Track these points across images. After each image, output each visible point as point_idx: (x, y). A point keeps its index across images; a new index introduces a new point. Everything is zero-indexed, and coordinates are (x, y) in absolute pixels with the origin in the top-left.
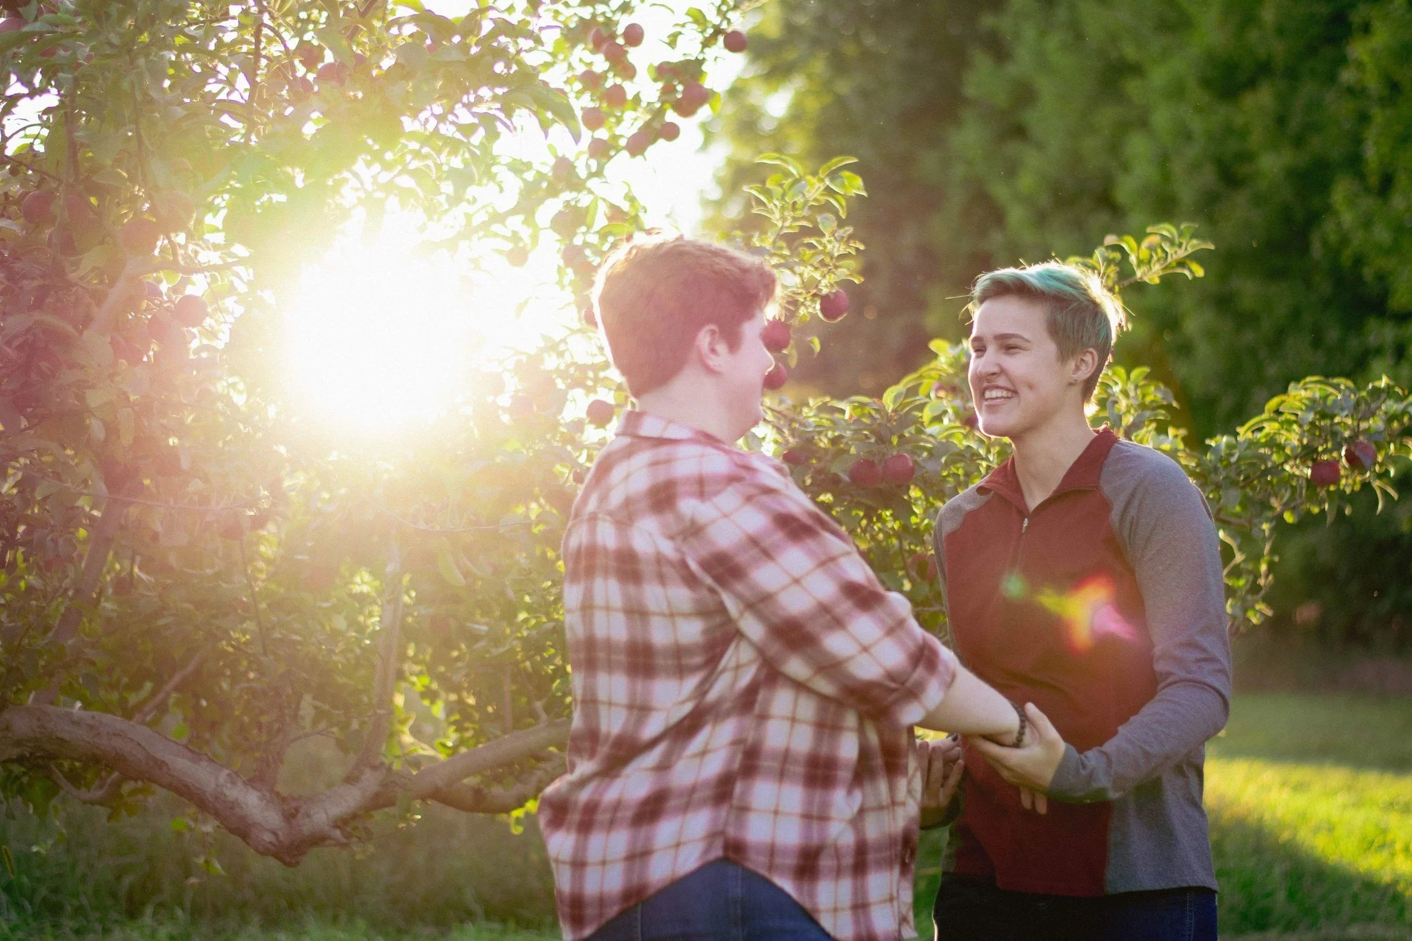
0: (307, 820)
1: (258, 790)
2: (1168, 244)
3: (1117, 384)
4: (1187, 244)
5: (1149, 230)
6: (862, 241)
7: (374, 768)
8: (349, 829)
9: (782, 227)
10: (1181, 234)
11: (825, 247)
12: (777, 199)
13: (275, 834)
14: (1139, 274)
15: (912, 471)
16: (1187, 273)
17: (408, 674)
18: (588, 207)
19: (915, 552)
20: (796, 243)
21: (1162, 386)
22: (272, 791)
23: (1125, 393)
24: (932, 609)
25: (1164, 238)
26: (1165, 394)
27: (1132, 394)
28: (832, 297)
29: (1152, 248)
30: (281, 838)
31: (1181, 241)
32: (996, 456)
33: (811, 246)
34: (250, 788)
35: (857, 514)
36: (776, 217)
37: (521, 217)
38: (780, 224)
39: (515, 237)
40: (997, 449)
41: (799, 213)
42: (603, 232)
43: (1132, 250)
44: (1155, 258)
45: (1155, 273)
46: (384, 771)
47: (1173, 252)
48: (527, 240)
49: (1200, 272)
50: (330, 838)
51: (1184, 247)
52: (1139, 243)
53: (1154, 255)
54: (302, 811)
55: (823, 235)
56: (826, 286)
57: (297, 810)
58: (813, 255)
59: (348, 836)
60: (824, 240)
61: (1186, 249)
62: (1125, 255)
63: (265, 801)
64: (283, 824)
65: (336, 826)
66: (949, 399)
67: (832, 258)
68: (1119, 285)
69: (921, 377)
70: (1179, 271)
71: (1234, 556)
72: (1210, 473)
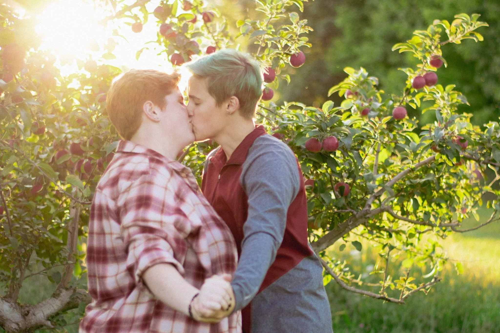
0: (33, 317)
1: (9, 302)
2: (465, 24)
3: (439, 93)
4: (475, 23)
5: (456, 17)
6: (312, 27)
7: (67, 289)
8: (55, 321)
9: (271, 18)
10: (471, 20)
11: (293, 30)
12: (269, 4)
13: (18, 324)
14: (450, 39)
15: (337, 144)
16: (475, 39)
17: (84, 233)
18: (172, 5)
19: (338, 182)
20: (279, 28)
21: (461, 94)
22: (16, 303)
23: (443, 98)
24: (346, 211)
25: (464, 21)
26: (462, 98)
27: (446, 98)
28: (297, 55)
29: (457, 27)
30: (21, 326)
31: (472, 22)
32: (379, 134)
33: (286, 29)
34: (4, 301)
35: (309, 166)
36: (268, 13)
37: (139, 8)
38: (270, 16)
39: (136, 17)
40: (380, 131)
41: (279, 11)
42: (180, 17)
43: (446, 26)
44: (459, 31)
45: (459, 38)
46: (72, 291)
47: (468, 28)
48: (142, 19)
49: (481, 39)
50: (45, 325)
51: (473, 25)
52: (451, 23)
53: (458, 29)
54: (31, 312)
55: (292, 24)
56: (294, 50)
57: (28, 312)
58: (287, 34)
59: (55, 324)
60: (293, 27)
61: (474, 26)
62: (444, 29)
63: (12, 308)
64: (22, 319)
65: (48, 319)
66: (355, 99)
67: (296, 36)
68: (440, 44)
69: (340, 87)
70: (471, 38)
71: (495, 176)
72: (486, 143)
